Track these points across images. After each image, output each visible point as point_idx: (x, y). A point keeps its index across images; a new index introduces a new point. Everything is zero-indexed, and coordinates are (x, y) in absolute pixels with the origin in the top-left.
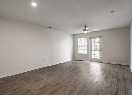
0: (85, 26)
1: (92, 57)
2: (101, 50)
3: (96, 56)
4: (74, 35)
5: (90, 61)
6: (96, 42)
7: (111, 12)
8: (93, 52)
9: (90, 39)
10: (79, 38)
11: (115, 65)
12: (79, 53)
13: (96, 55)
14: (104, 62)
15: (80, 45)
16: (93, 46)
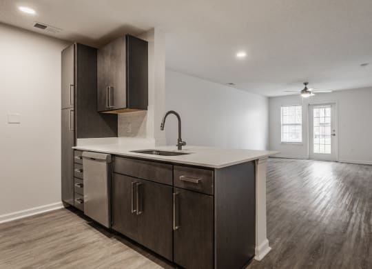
0: (306, 84)
1: (313, 151)
2: (334, 135)
3: (322, 147)
4: (270, 99)
5: (309, 159)
6: (323, 115)
7: (363, 65)
8: (316, 141)
9: (309, 108)
10: (282, 106)
11: (366, 167)
12: (282, 141)
13: (322, 145)
14: (341, 160)
15: (284, 123)
16: (315, 125)
